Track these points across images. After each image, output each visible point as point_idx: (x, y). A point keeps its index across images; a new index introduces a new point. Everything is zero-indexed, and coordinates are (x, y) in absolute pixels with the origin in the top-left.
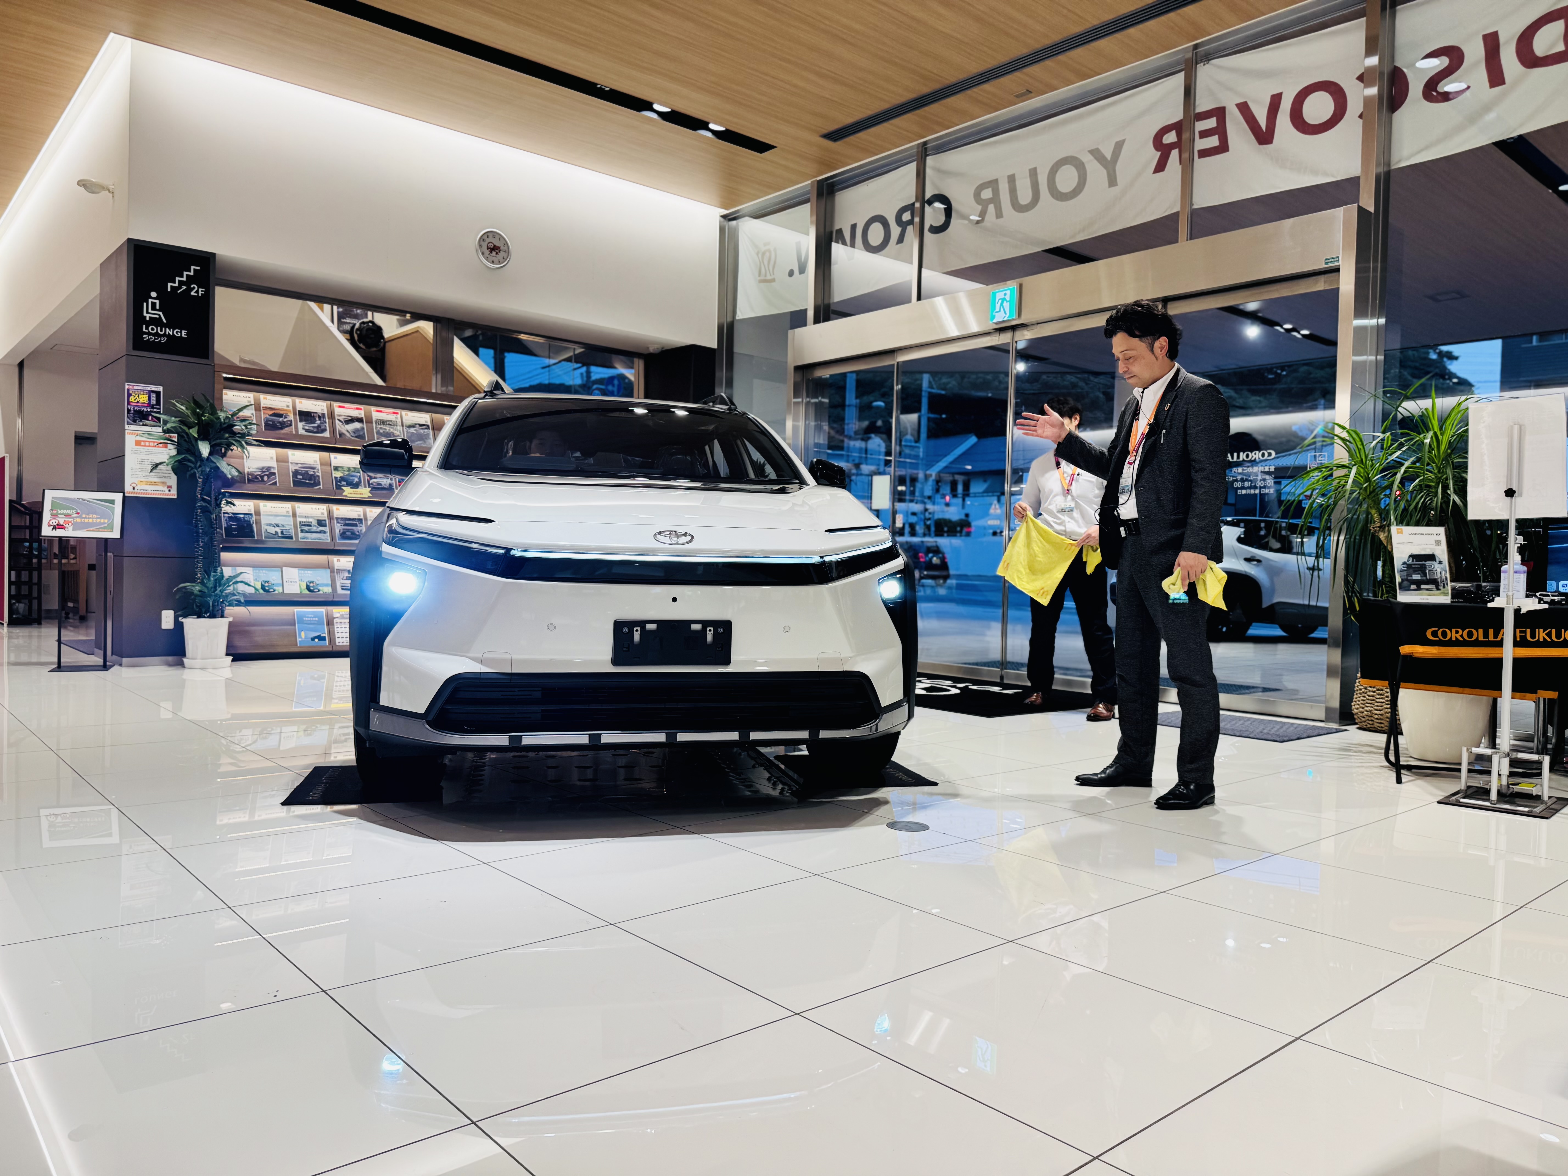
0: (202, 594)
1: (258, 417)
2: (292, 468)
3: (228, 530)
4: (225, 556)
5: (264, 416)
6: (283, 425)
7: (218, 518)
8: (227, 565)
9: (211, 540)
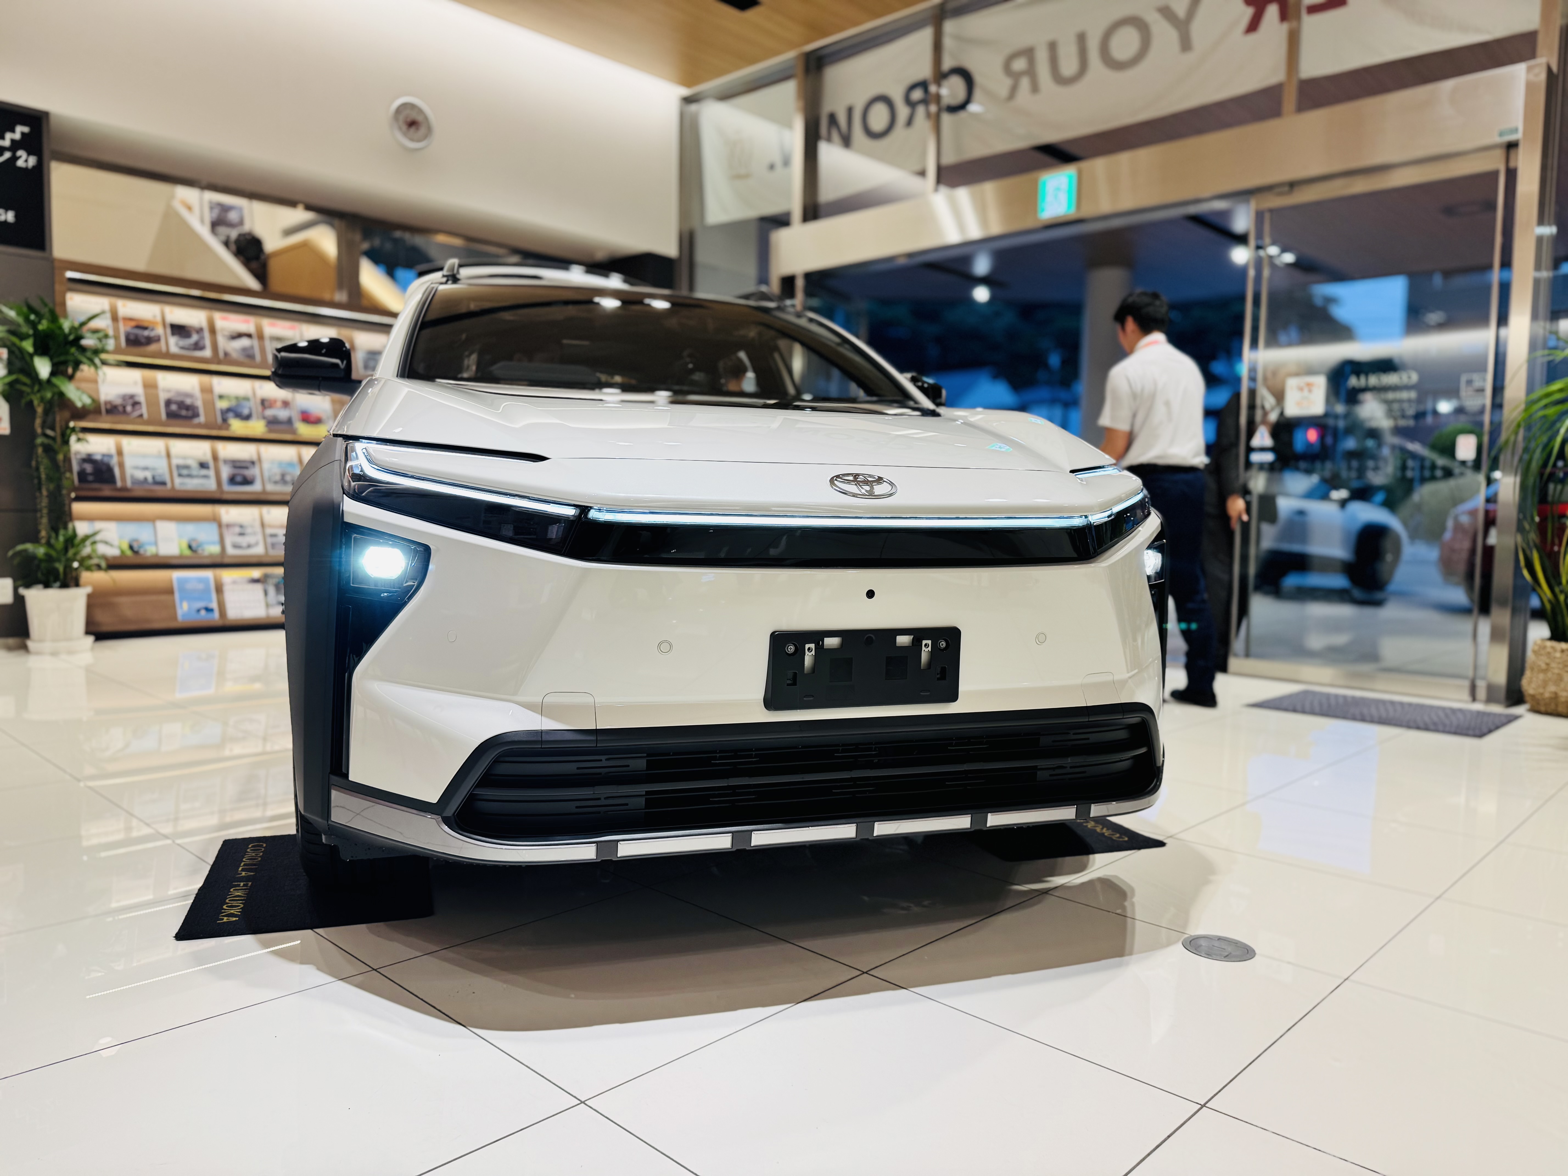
0: (49, 558)
1: (116, 330)
2: (163, 397)
3: (82, 475)
4: (78, 508)
5: (123, 329)
6: (149, 341)
7: (67, 459)
8: (82, 518)
9: (59, 488)
